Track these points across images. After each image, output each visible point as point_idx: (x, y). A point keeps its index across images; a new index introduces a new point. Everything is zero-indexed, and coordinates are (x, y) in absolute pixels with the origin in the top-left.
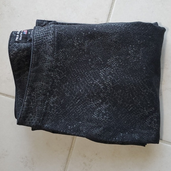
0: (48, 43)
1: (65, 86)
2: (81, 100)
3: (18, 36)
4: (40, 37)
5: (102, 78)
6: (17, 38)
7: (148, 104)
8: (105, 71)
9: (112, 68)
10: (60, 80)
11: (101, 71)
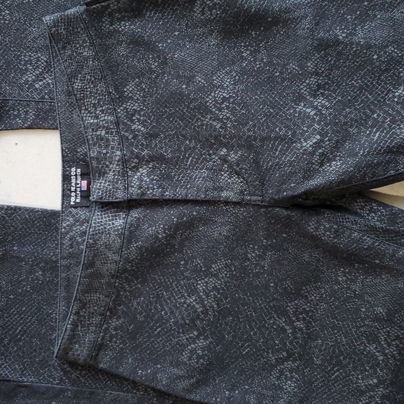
0: (114, 231)
1: (138, 304)
2: (163, 329)
3: (73, 194)
4: (101, 222)
5: (202, 294)
6: (73, 199)
7: (276, 344)
8: (206, 282)
9: (219, 280)
10: (130, 292)
11: (200, 282)
